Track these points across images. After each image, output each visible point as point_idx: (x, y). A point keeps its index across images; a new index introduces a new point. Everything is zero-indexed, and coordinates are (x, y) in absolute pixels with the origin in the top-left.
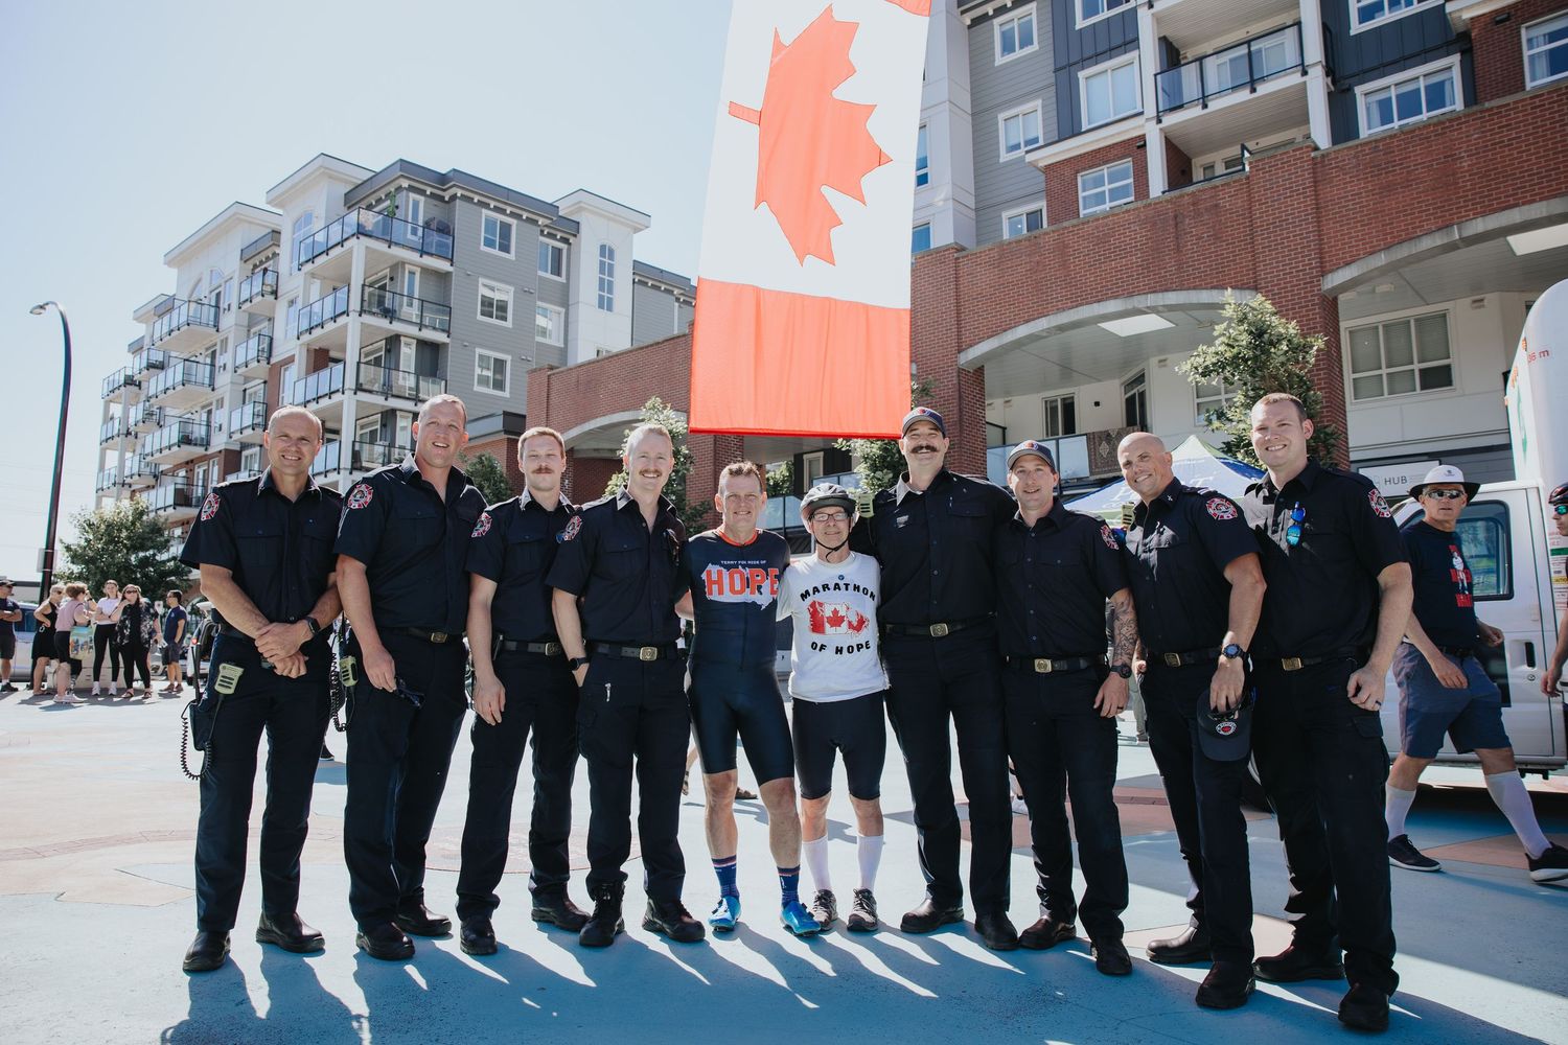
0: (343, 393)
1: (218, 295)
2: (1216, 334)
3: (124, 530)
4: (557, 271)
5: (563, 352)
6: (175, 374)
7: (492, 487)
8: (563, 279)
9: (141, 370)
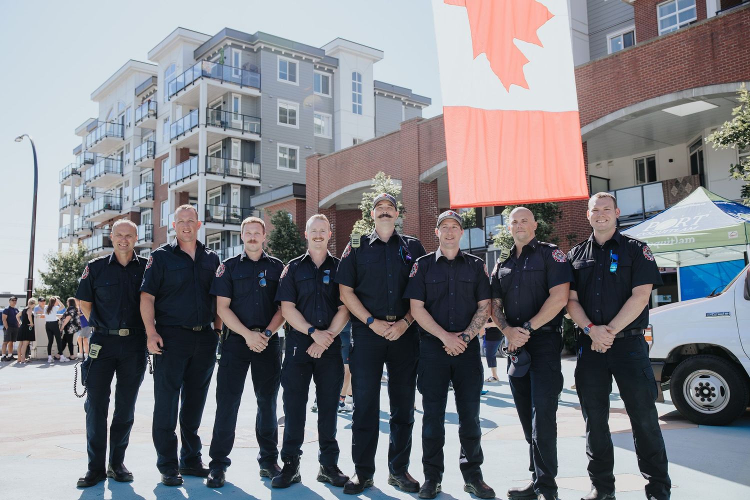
0: (198, 175)
1: (123, 117)
2: (733, 114)
3: (74, 264)
4: (326, 91)
5: (332, 143)
6: (100, 167)
7: (286, 230)
8: (330, 96)
9: (81, 166)
